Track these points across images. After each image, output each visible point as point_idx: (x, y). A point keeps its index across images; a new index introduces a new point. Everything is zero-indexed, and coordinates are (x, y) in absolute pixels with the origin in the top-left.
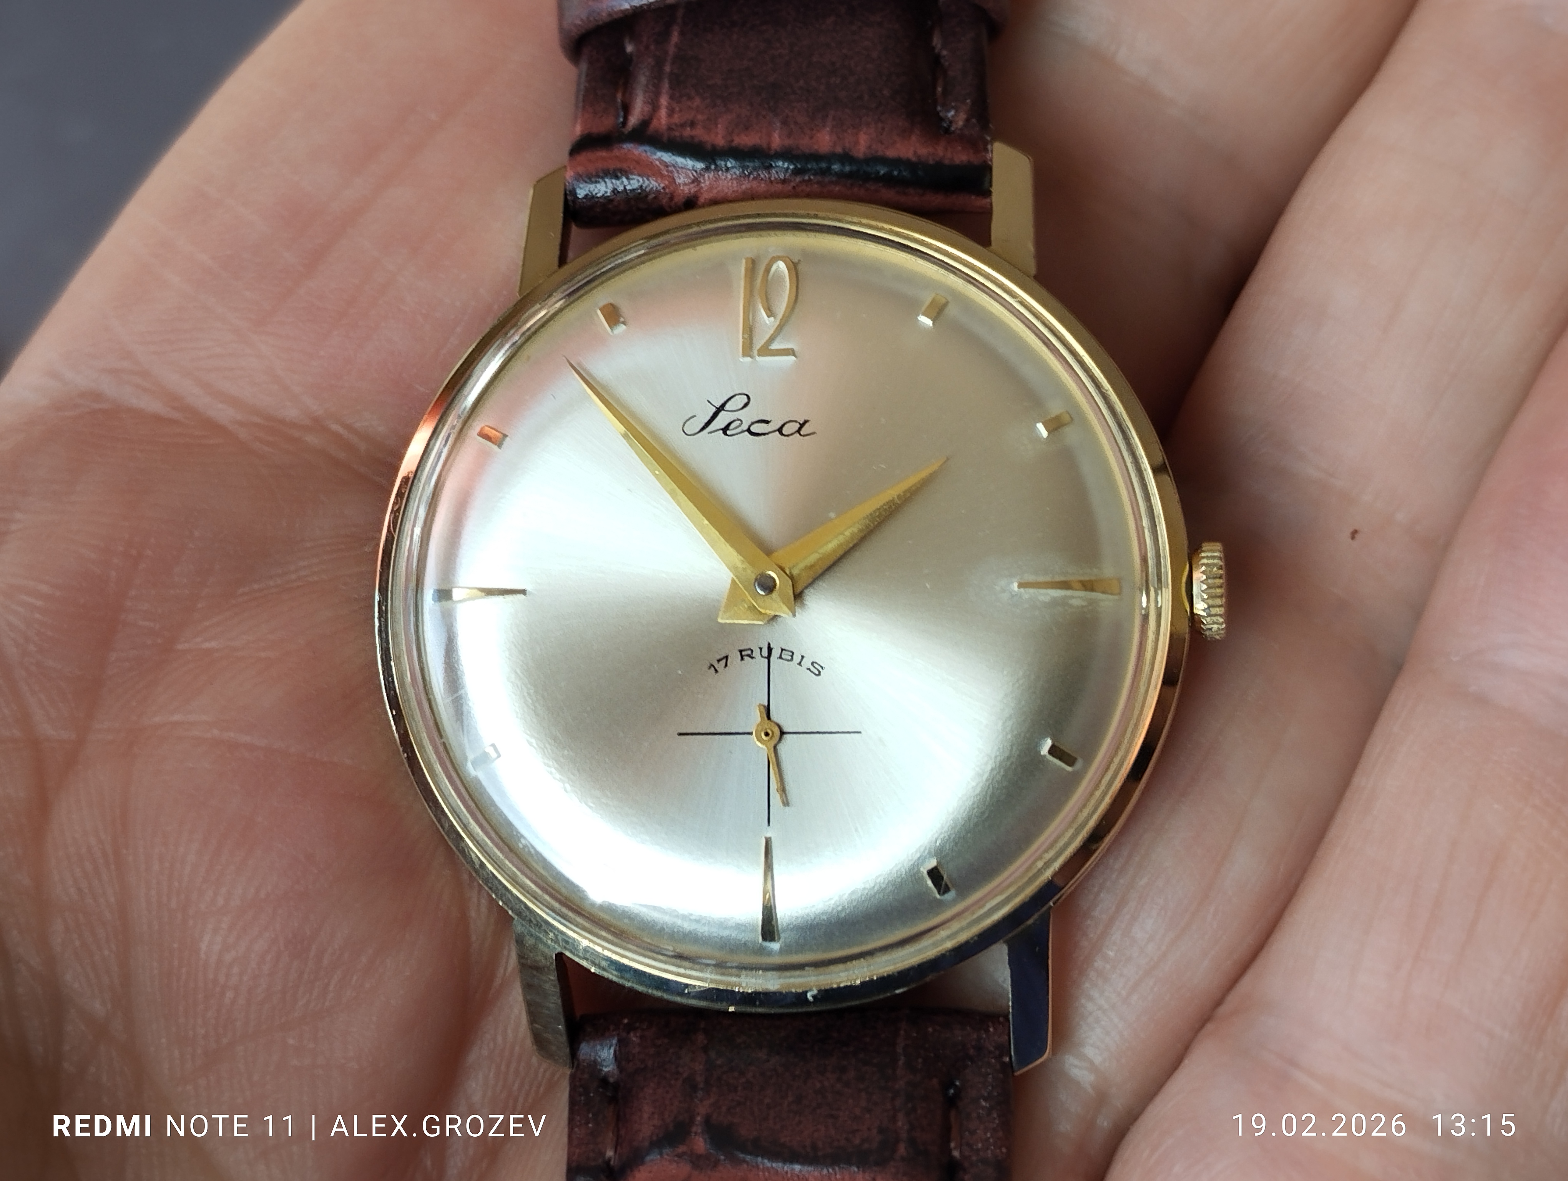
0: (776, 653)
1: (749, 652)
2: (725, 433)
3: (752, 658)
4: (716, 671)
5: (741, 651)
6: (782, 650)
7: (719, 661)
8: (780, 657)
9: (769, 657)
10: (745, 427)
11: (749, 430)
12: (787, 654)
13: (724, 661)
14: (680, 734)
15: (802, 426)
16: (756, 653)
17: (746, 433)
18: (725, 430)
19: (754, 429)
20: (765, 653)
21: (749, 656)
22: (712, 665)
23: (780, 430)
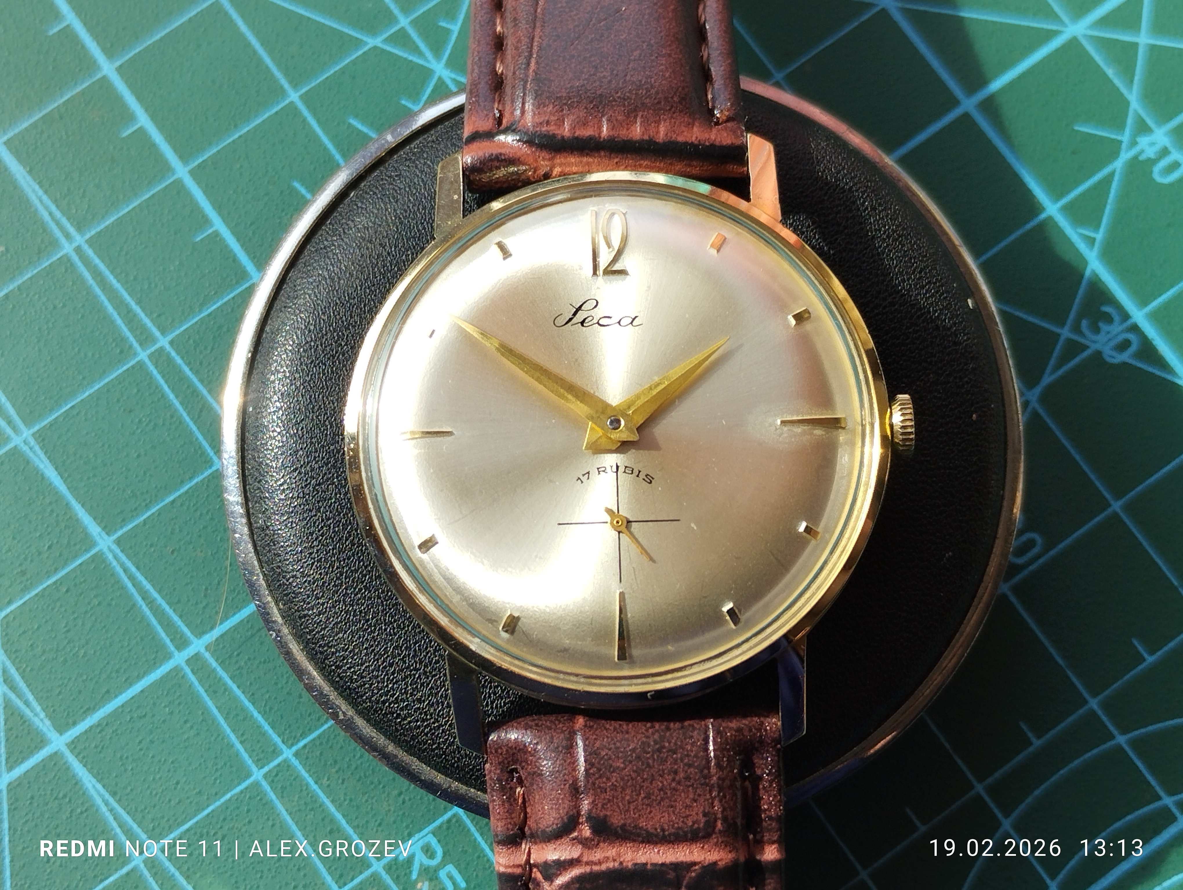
0: (621, 469)
1: (604, 469)
2: (582, 325)
3: (606, 472)
4: (582, 482)
5: (598, 469)
6: (626, 467)
7: (583, 475)
8: (625, 472)
9: (617, 472)
10: (595, 321)
11: (598, 323)
12: (629, 470)
13: (587, 475)
14: (559, 524)
15: (634, 319)
16: (609, 470)
17: (597, 325)
18: (582, 323)
19: (601, 322)
20: (615, 469)
22: (579, 478)
23: (619, 323)
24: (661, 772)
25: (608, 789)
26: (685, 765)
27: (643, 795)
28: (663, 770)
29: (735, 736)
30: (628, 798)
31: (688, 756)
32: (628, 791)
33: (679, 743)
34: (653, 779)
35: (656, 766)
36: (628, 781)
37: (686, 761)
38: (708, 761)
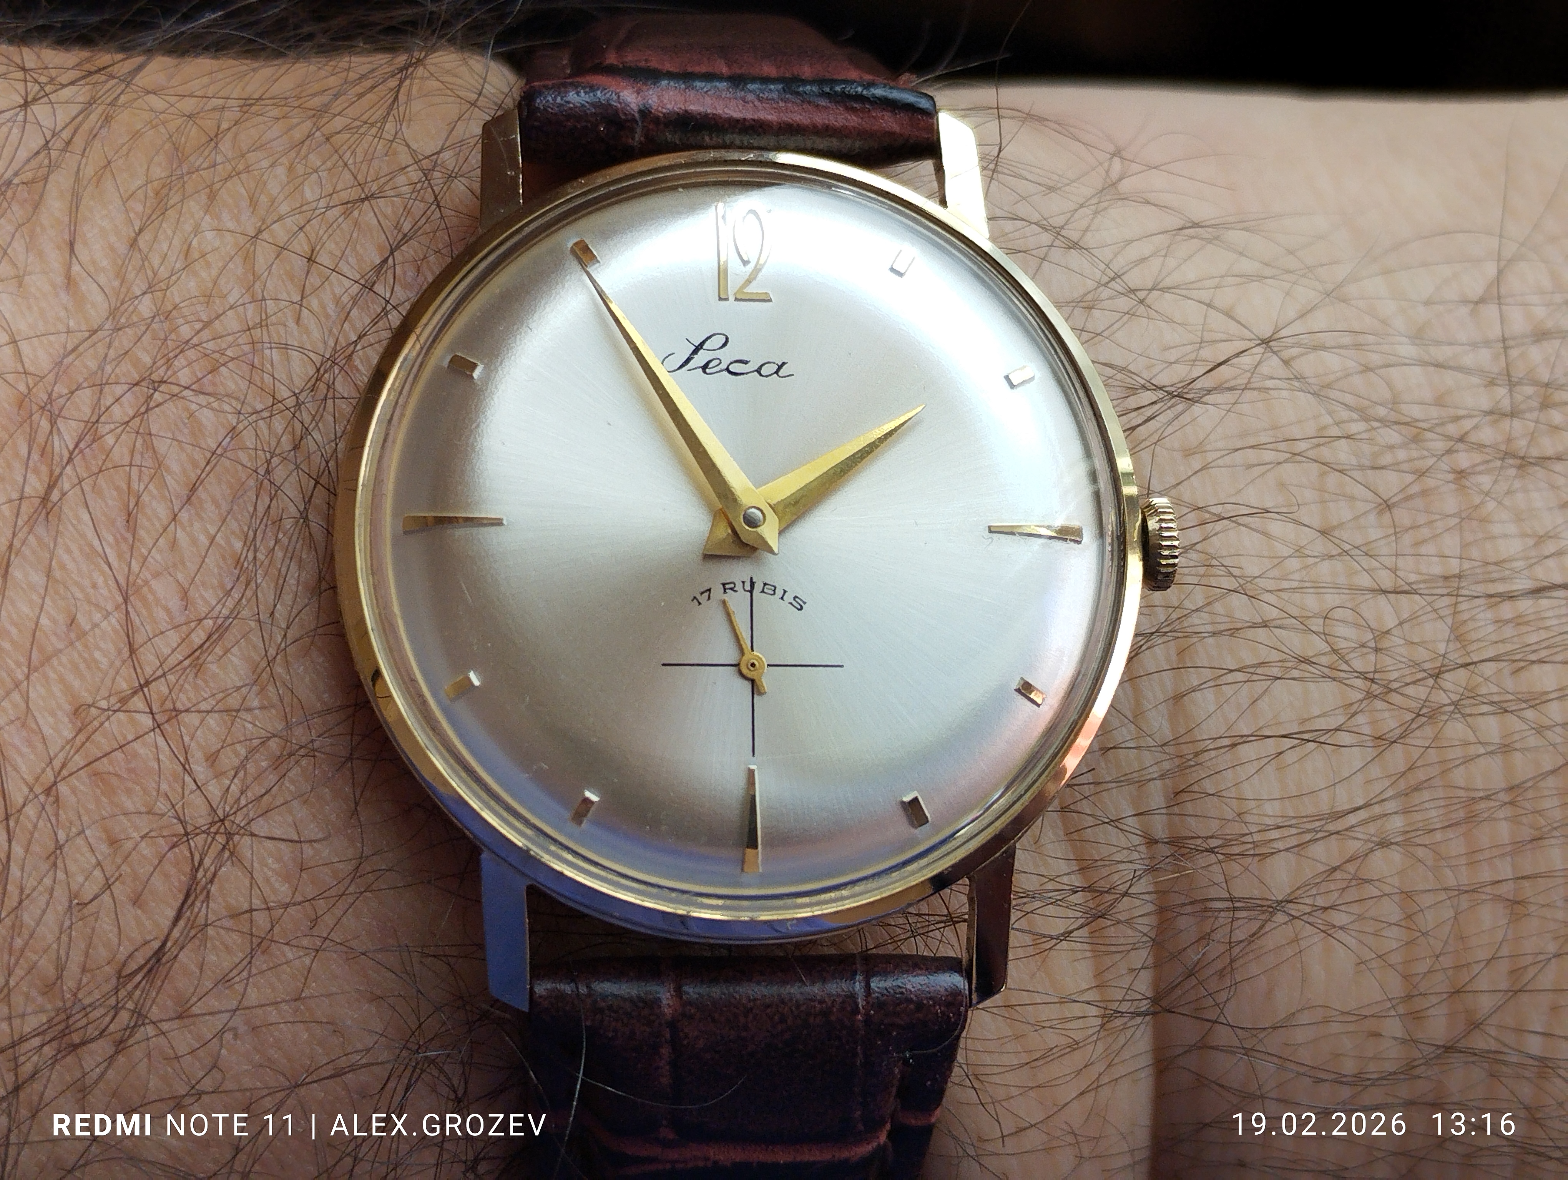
0: (758, 587)
1: (732, 586)
2: (705, 372)
3: (735, 591)
5: (724, 585)
6: (765, 584)
7: (702, 593)
8: (763, 591)
9: (751, 592)
10: (723, 366)
11: (727, 369)
12: (770, 588)
13: (707, 594)
14: (664, 665)
15: (780, 367)
16: (739, 587)
17: (726, 373)
18: (704, 368)
19: (731, 368)
20: (748, 587)
21: (731, 589)
23: (759, 371)
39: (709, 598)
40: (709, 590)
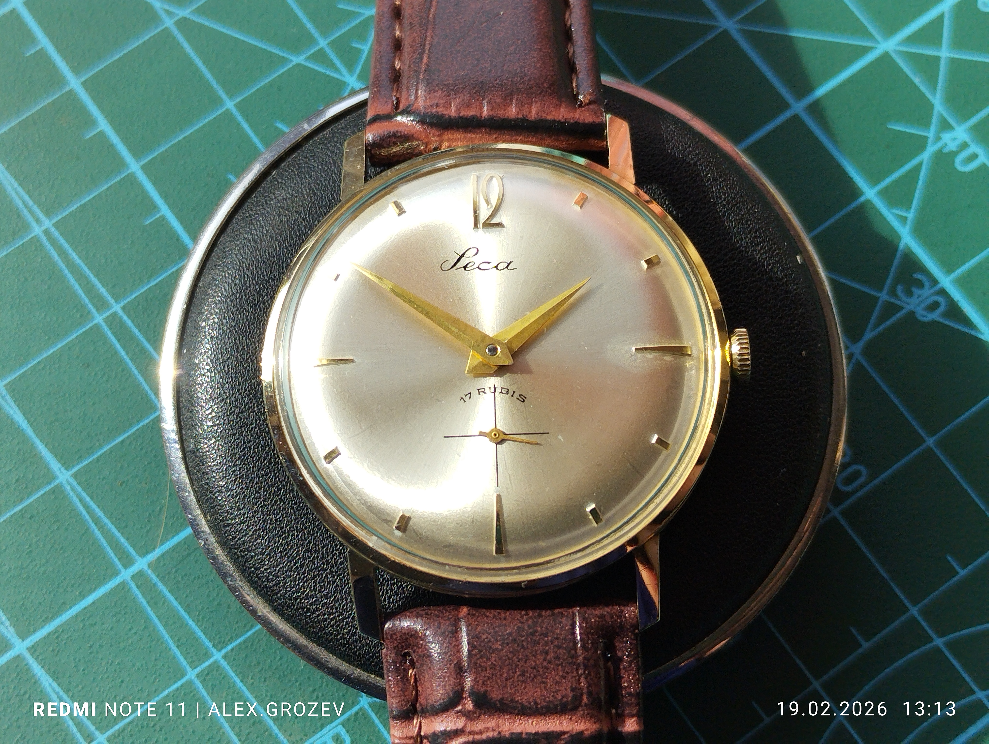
1: (483, 390)
2: (465, 269)
3: (485, 393)
4: (465, 401)
5: (478, 390)
6: (502, 388)
7: (466, 395)
8: (500, 392)
9: (494, 393)
10: (476, 266)
11: (478, 267)
12: (504, 391)
13: (469, 396)
14: (445, 437)
15: (509, 264)
16: (487, 390)
17: (477, 270)
18: (465, 267)
19: (481, 267)
20: (492, 390)
21: (483, 392)
22: (462, 398)
23: (497, 267)
24: (534, 653)
25: (488, 668)
26: (555, 646)
27: (518, 673)
28: (536, 651)
29: (599, 622)
30: (505, 675)
31: (557, 638)
32: (505, 670)
33: (550, 628)
34: (527, 659)
35: (530, 647)
36: (506, 660)
37: (556, 643)
38: (575, 644)
39: (470, 398)
40: (470, 393)
